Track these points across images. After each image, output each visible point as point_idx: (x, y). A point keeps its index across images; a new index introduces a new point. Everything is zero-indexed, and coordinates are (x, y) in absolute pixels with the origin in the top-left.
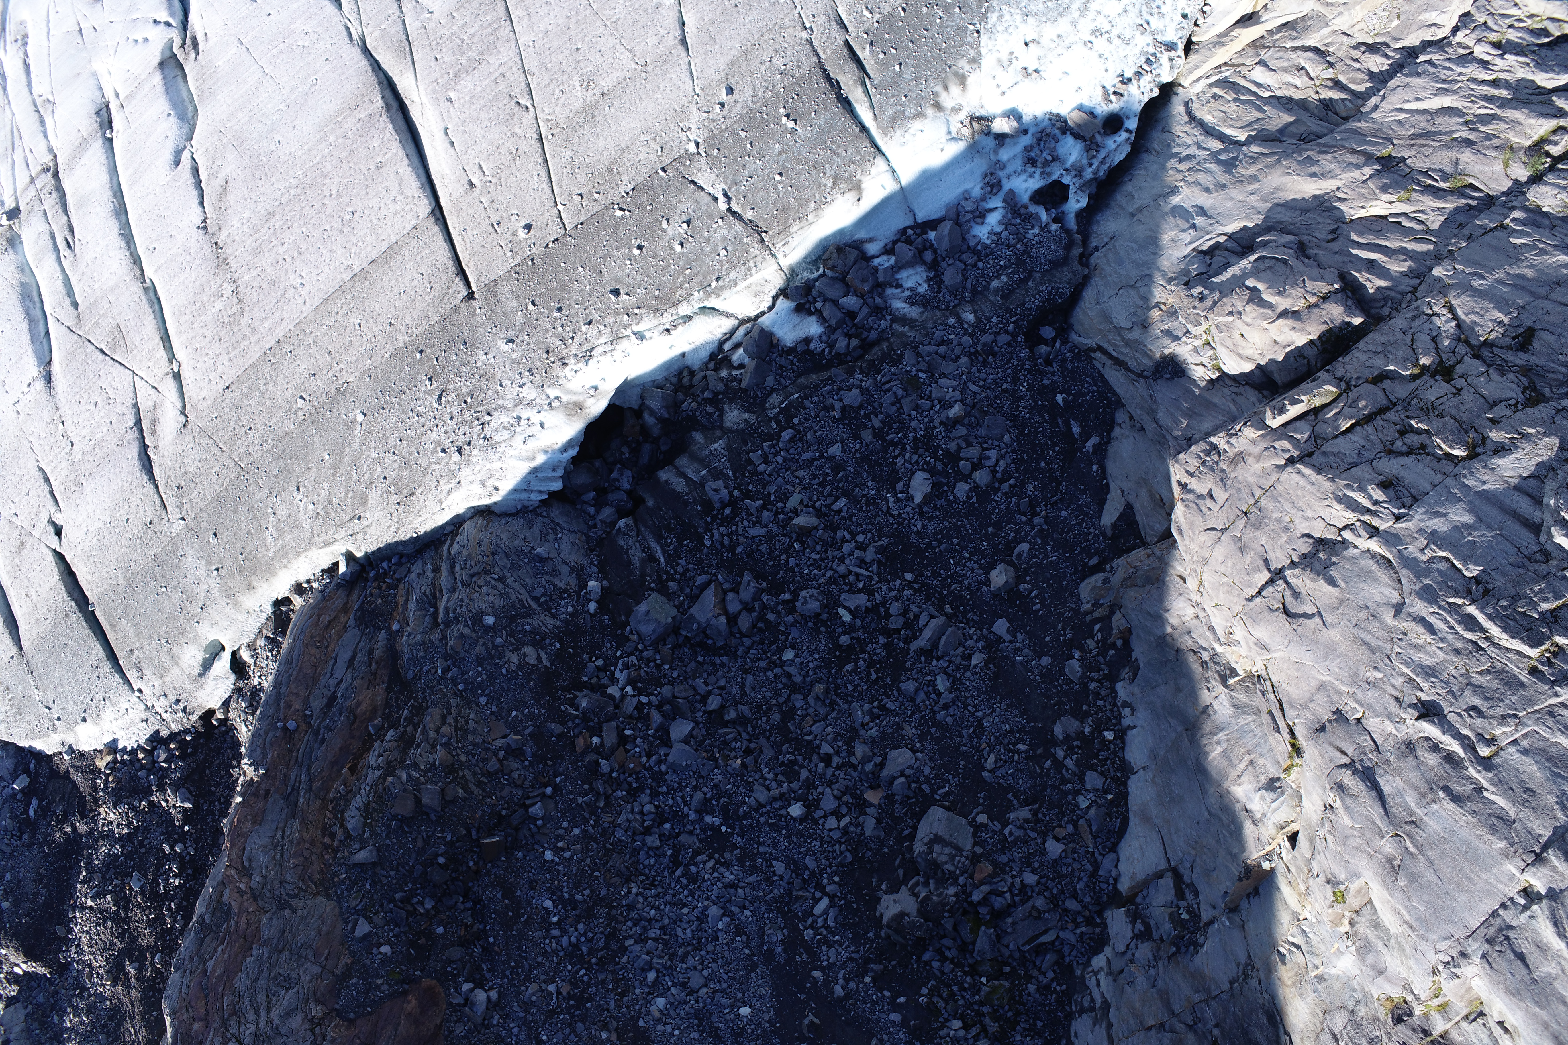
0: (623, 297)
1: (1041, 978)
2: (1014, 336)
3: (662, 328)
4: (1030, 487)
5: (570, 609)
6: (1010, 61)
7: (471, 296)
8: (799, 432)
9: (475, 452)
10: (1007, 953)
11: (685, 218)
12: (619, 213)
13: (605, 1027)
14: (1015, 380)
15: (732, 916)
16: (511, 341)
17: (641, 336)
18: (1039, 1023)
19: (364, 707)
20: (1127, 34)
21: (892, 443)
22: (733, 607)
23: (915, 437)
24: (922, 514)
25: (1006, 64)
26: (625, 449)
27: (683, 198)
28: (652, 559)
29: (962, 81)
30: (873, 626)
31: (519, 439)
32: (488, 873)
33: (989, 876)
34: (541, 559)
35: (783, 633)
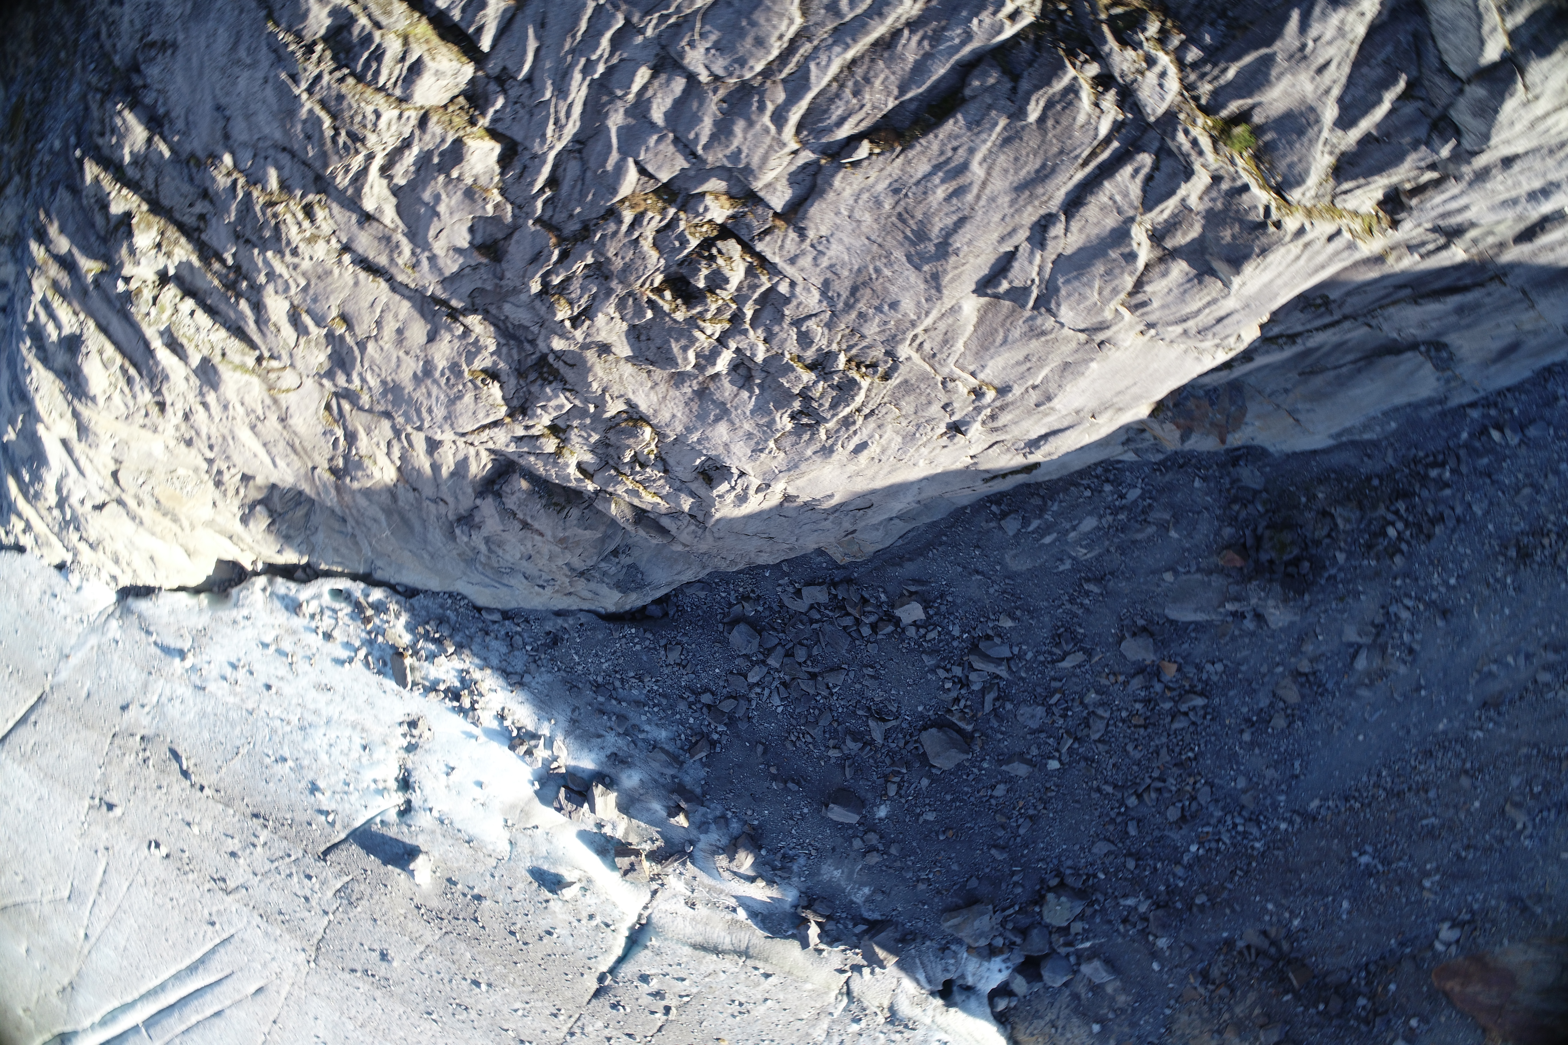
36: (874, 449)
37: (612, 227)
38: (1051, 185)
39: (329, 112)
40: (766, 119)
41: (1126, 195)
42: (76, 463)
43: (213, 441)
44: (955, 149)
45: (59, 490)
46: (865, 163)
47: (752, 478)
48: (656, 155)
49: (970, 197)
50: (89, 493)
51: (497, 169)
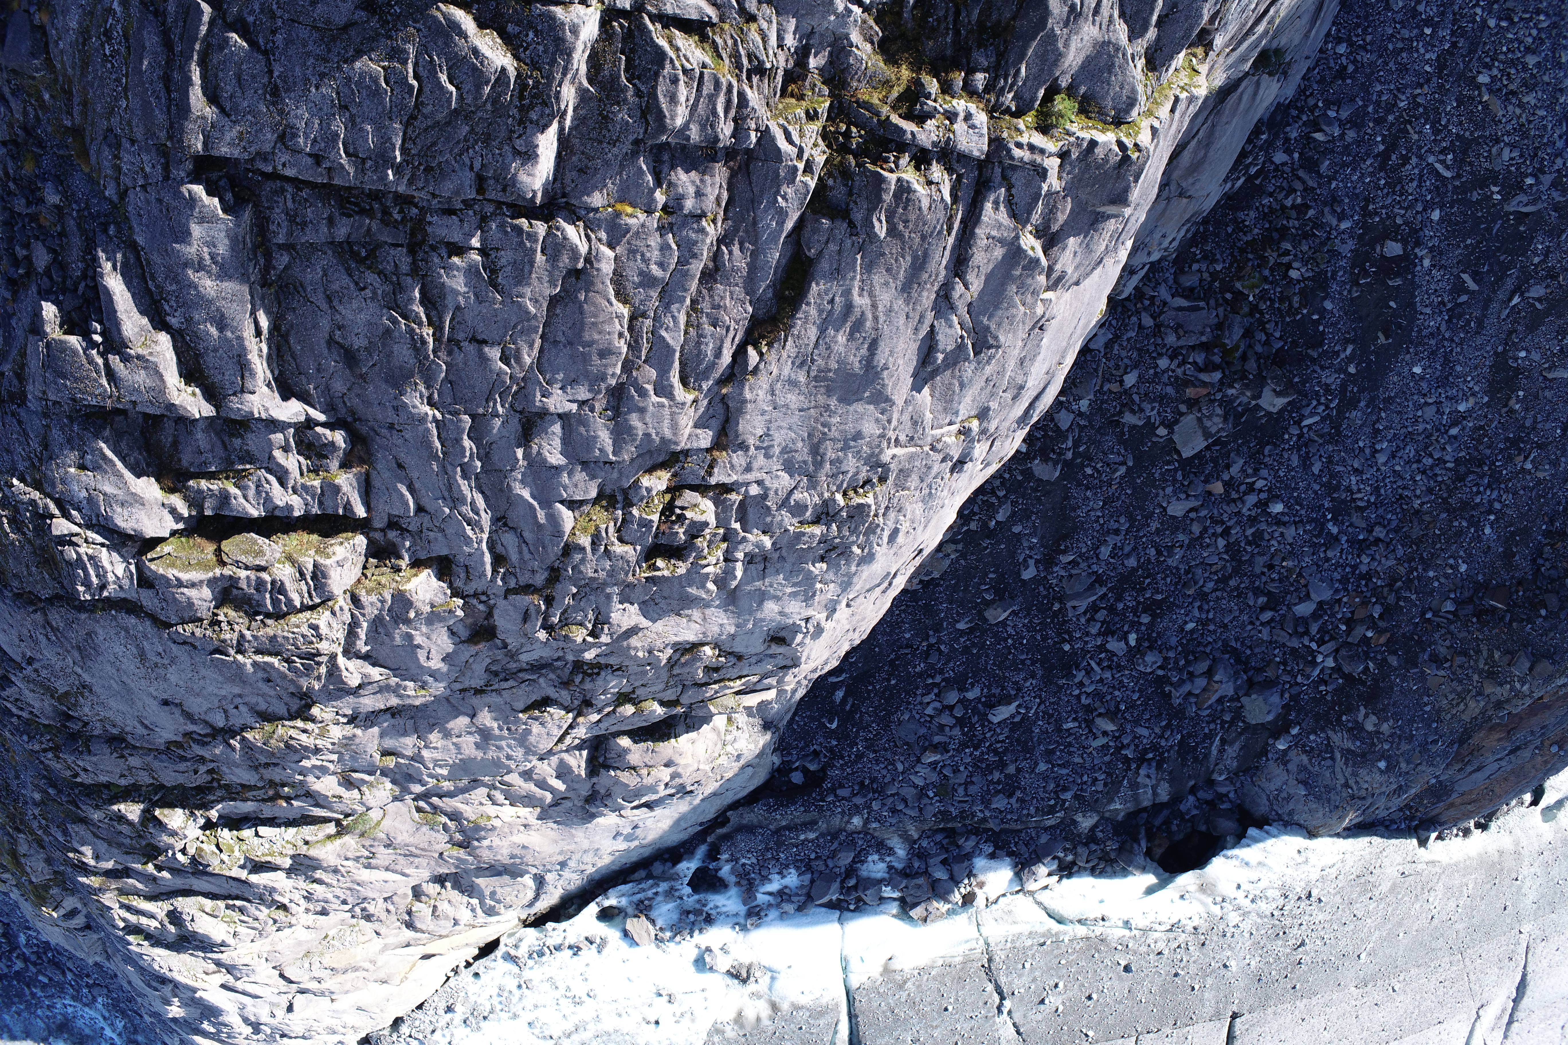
0: (1123, 963)
1: (1204, 269)
2: (833, 790)
3: (1106, 923)
4: (918, 669)
5: (1312, 737)
6: (682, 1015)
7: (1235, 1016)
8: (1056, 792)
9: (1299, 890)
10: (1221, 310)
11: (1042, 1007)
12: (1091, 1033)
13: (1512, 411)
14: (860, 756)
15: (1373, 446)
16: (1225, 966)
17: (1127, 924)
18: (1230, 230)
19: (1497, 736)
20: (547, 985)
21: (996, 752)
22: (1201, 682)
23: (976, 749)
24: (1019, 690)
25: (688, 1015)
26: (1174, 828)
27: (1034, 1024)
28: (1223, 741)
29: (739, 1018)
30: (1117, 619)
31: (1262, 885)
32: (1513, 577)
33: (1195, 386)
34: (1305, 783)
35: (1181, 644)
36: (904, 527)
37: (578, 557)
38: (932, 266)
39: (270, 654)
40: (655, 399)
41: (1000, 226)
42: (244, 993)
43: (343, 897)
44: (832, 302)
45: (246, 1020)
46: (762, 366)
47: (818, 616)
48: (576, 486)
49: (869, 324)
50: (272, 1004)
51: (445, 585)
